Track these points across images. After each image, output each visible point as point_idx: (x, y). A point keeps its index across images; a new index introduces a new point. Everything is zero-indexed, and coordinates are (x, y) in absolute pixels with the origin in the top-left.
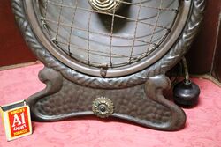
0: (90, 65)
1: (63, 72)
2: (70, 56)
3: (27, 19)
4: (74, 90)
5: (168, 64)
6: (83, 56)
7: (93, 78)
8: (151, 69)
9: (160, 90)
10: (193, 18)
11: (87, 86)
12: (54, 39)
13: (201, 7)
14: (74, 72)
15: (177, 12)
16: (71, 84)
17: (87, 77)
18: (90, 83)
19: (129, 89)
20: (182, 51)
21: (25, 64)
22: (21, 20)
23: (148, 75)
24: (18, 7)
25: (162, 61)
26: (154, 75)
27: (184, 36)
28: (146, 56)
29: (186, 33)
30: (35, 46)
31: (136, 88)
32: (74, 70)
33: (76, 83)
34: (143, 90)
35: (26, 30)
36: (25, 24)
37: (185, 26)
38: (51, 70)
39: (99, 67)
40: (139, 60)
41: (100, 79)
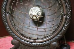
0: (30, 39)
1: (20, 41)
2: (22, 35)
3: (7, 22)
4: (24, 47)
5: (58, 38)
6: (27, 35)
7: (31, 43)
8: (52, 40)
9: (55, 48)
10: (67, 22)
11: (28, 46)
12: (17, 29)
13: (69, 18)
14: (24, 41)
15: (61, 20)
16: (23, 45)
17: (29, 43)
18: (30, 45)
19: (44, 47)
20: (63, 33)
21: (6, 37)
22: (5, 22)
23: (51, 42)
24: (4, 18)
25: (56, 37)
26: (53, 42)
27: (64, 28)
28: (50, 35)
29: (64, 27)
30: (10, 31)
31: (46, 47)
32: (24, 40)
33: (25, 45)
34: (49, 48)
35: (7, 26)
36: (7, 24)
37: (64, 25)
38: (16, 40)
39: (33, 39)
40: (48, 37)
41: (33, 44)
